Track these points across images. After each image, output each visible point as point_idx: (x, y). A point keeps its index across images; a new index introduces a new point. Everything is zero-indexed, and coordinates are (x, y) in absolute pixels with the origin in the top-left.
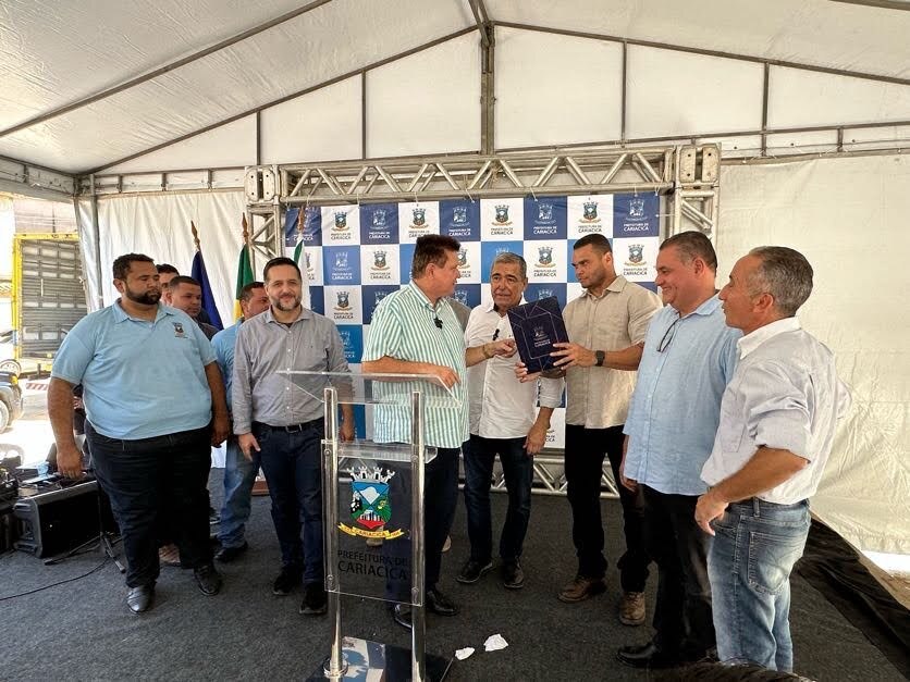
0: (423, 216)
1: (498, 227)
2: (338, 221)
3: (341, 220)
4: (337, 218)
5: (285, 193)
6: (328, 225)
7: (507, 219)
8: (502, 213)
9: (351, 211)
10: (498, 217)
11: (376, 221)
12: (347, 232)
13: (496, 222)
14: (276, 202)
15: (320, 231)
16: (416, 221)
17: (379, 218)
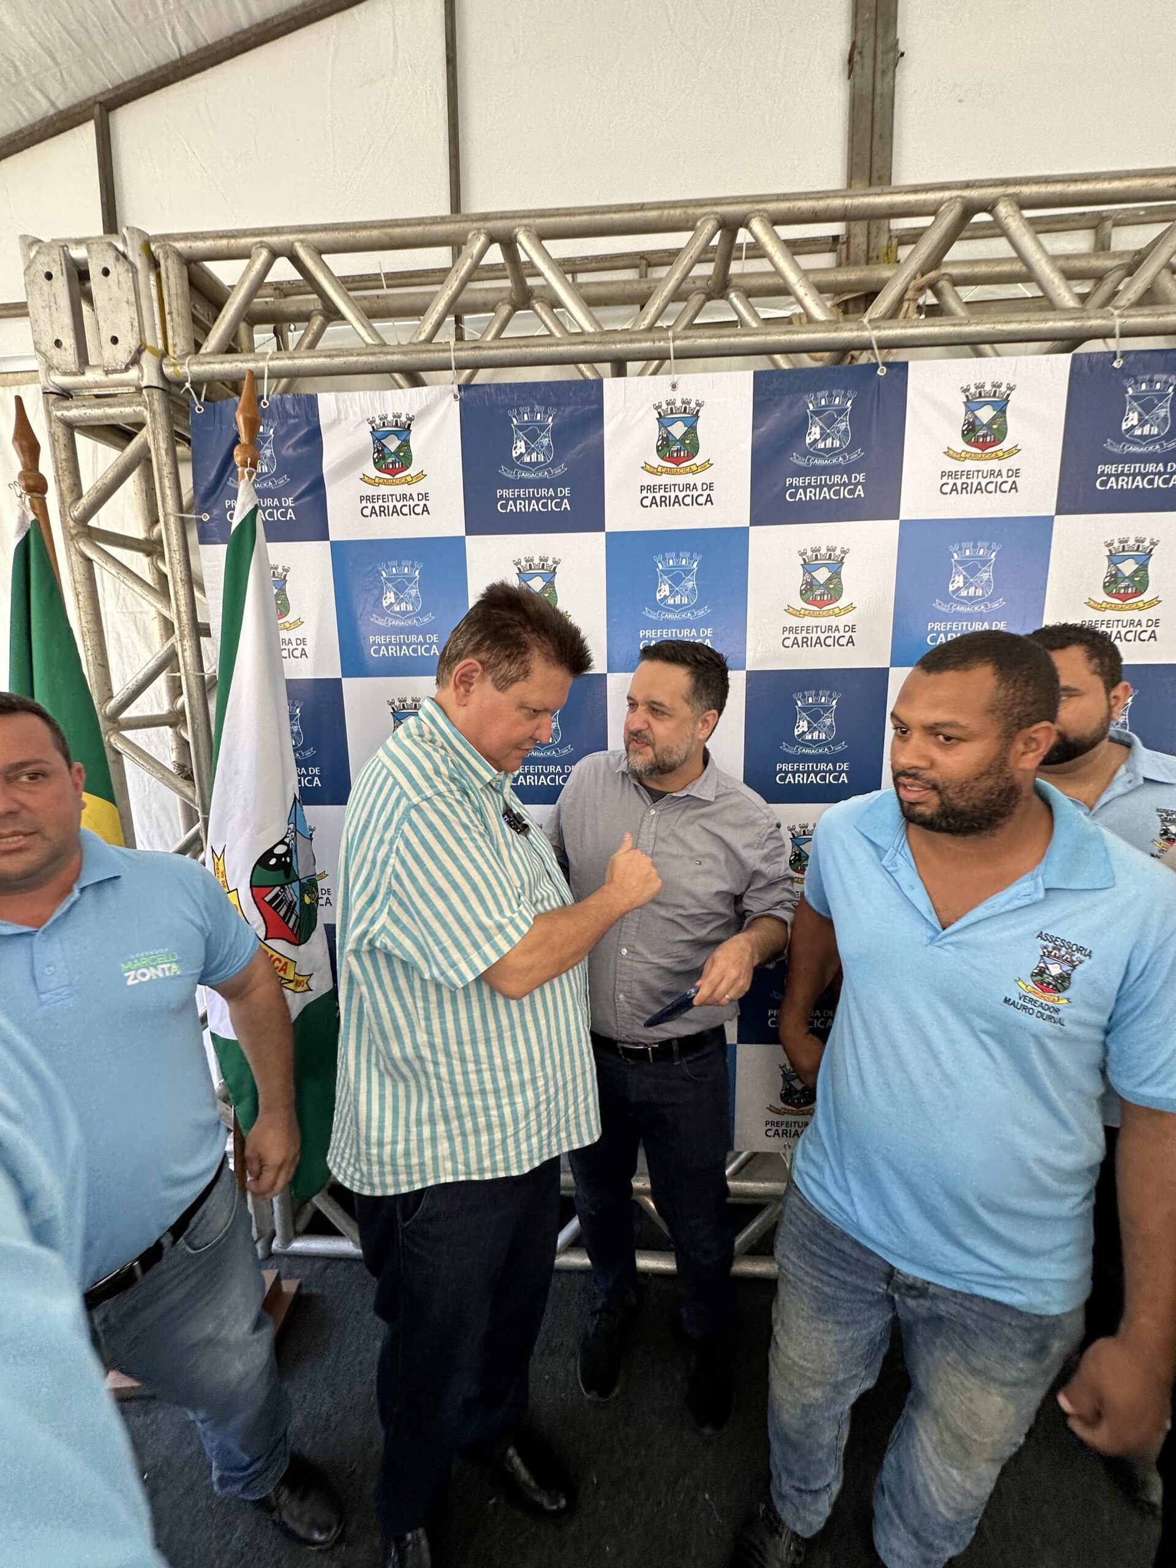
0: (692, 430)
1: (970, 465)
2: (380, 452)
3: (393, 444)
4: (378, 437)
5: (179, 341)
6: (348, 465)
7: (1000, 434)
8: (985, 414)
9: (426, 411)
10: (970, 431)
11: (520, 447)
12: (414, 489)
13: (960, 445)
14: (150, 377)
15: (318, 487)
16: (665, 446)
17: (532, 436)
